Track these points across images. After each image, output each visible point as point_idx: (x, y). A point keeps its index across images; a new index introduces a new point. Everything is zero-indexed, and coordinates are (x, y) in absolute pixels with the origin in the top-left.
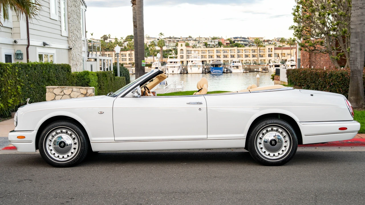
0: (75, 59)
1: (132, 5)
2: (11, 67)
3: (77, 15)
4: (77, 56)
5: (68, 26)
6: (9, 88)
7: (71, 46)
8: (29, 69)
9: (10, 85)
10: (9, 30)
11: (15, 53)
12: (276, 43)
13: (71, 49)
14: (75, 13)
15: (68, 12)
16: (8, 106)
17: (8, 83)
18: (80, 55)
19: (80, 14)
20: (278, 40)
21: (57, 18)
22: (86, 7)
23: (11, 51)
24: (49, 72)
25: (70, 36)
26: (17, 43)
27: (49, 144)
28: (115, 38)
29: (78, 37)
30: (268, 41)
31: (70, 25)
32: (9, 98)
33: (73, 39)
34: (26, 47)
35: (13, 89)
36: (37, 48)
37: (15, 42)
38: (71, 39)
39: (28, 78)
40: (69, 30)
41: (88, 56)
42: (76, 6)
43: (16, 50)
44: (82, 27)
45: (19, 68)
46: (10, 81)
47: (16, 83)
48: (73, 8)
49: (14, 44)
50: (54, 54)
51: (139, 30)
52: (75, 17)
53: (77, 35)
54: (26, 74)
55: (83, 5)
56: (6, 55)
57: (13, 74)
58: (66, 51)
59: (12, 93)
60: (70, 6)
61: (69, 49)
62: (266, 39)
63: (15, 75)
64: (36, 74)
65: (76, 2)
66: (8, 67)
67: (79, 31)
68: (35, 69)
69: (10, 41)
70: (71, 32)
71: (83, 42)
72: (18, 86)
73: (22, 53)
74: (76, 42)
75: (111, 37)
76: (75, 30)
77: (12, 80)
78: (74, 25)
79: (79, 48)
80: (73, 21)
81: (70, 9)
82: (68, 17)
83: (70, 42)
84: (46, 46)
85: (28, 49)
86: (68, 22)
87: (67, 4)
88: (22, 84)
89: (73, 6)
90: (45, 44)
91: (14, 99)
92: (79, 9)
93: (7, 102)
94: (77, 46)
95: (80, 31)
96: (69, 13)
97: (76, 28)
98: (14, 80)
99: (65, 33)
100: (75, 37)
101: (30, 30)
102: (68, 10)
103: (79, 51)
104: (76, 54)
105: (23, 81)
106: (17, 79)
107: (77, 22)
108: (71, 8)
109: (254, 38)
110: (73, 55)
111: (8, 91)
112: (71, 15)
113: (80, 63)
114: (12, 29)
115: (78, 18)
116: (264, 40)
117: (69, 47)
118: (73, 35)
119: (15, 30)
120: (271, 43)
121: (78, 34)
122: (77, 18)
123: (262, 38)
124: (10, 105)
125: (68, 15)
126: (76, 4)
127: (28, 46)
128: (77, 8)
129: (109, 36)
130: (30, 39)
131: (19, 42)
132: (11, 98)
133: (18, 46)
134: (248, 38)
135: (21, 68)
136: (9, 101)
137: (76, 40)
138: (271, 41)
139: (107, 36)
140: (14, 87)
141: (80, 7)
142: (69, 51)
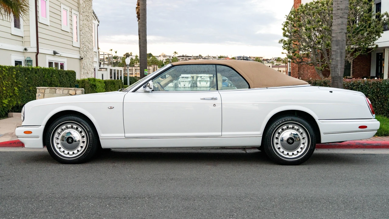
0: (86, 68)
1: (138, 19)
2: (8, 69)
3: (89, 29)
4: (88, 66)
5: (80, 38)
6: (4, 89)
7: (82, 56)
8: (29, 72)
9: (6, 86)
10: (20, 39)
11: (25, 60)
12: (273, 62)
13: (82, 58)
14: (87, 27)
15: (80, 25)
16: (3, 106)
17: (3, 84)
18: (91, 65)
19: (92, 27)
20: (276, 59)
21: (69, 30)
22: (99, 22)
23: (21, 58)
24: (51, 76)
25: (82, 47)
26: (27, 51)
27: (57, 142)
28: (136, 55)
29: (90, 48)
30: (267, 60)
31: (82, 37)
32: (4, 98)
33: (85, 49)
34: (35, 54)
35: (8, 90)
36: (47, 56)
37: (26, 49)
38: (82, 49)
39: (28, 80)
40: (80, 41)
41: (100, 66)
42: (88, 21)
43: (26, 57)
44: (94, 39)
45: (17, 70)
46: (6, 82)
47: (12, 84)
48: (85, 22)
49: (25, 51)
50: (64, 62)
51: (142, 41)
52: (87, 30)
53: (88, 47)
54: (26, 77)
55: (95, 20)
56: (15, 61)
57: (10, 76)
58: (78, 61)
59: (8, 94)
60: (82, 20)
61: (80, 58)
62: (265, 58)
63: (12, 77)
64: (36, 77)
65: (88, 17)
66: (4, 69)
67: (90, 43)
68: (36, 73)
69: (21, 49)
70: (82, 43)
71: (95, 53)
72: (15, 88)
73: (31, 60)
74: (87, 52)
75: (132, 55)
76: (86, 42)
77: (7, 81)
78: (86, 37)
79: (90, 58)
80: (84, 33)
81: (82, 23)
82: (80, 30)
83: (81, 52)
84: (56, 55)
85: (37, 57)
86: (80, 34)
87: (79, 18)
88: (19, 86)
89: (85, 20)
90: (55, 53)
91: (9, 99)
92: (91, 23)
93: (2, 103)
94: (88, 56)
95: (92, 43)
96: (81, 27)
97: (87, 40)
98: (10, 82)
99: (77, 44)
100: (86, 48)
101: (39, 39)
102: (80, 24)
103: (91, 61)
104: (88, 64)
105: (21, 83)
106: (14, 81)
107: (89, 35)
108: (83, 21)
109: (255, 58)
110: (84, 65)
111: (2, 92)
112: (83, 28)
113: (91, 71)
114: (23, 38)
115: (90, 31)
116: (264, 59)
117: (80, 57)
118: (85, 46)
119: (26, 39)
120: (269, 62)
121: (89, 45)
122: (88, 31)
123: (262, 58)
124: (5, 105)
125: (80, 28)
126: (88, 19)
127: (37, 53)
128: (89, 22)
129: (131, 54)
130: (39, 47)
131: (29, 50)
132: (6, 99)
133: (28, 53)
134: (250, 57)
135: (20, 71)
136: (3, 102)
137: (87, 51)
138: (270, 60)
139: (129, 54)
140: (10, 88)
141: (92, 21)
142: (80, 61)
